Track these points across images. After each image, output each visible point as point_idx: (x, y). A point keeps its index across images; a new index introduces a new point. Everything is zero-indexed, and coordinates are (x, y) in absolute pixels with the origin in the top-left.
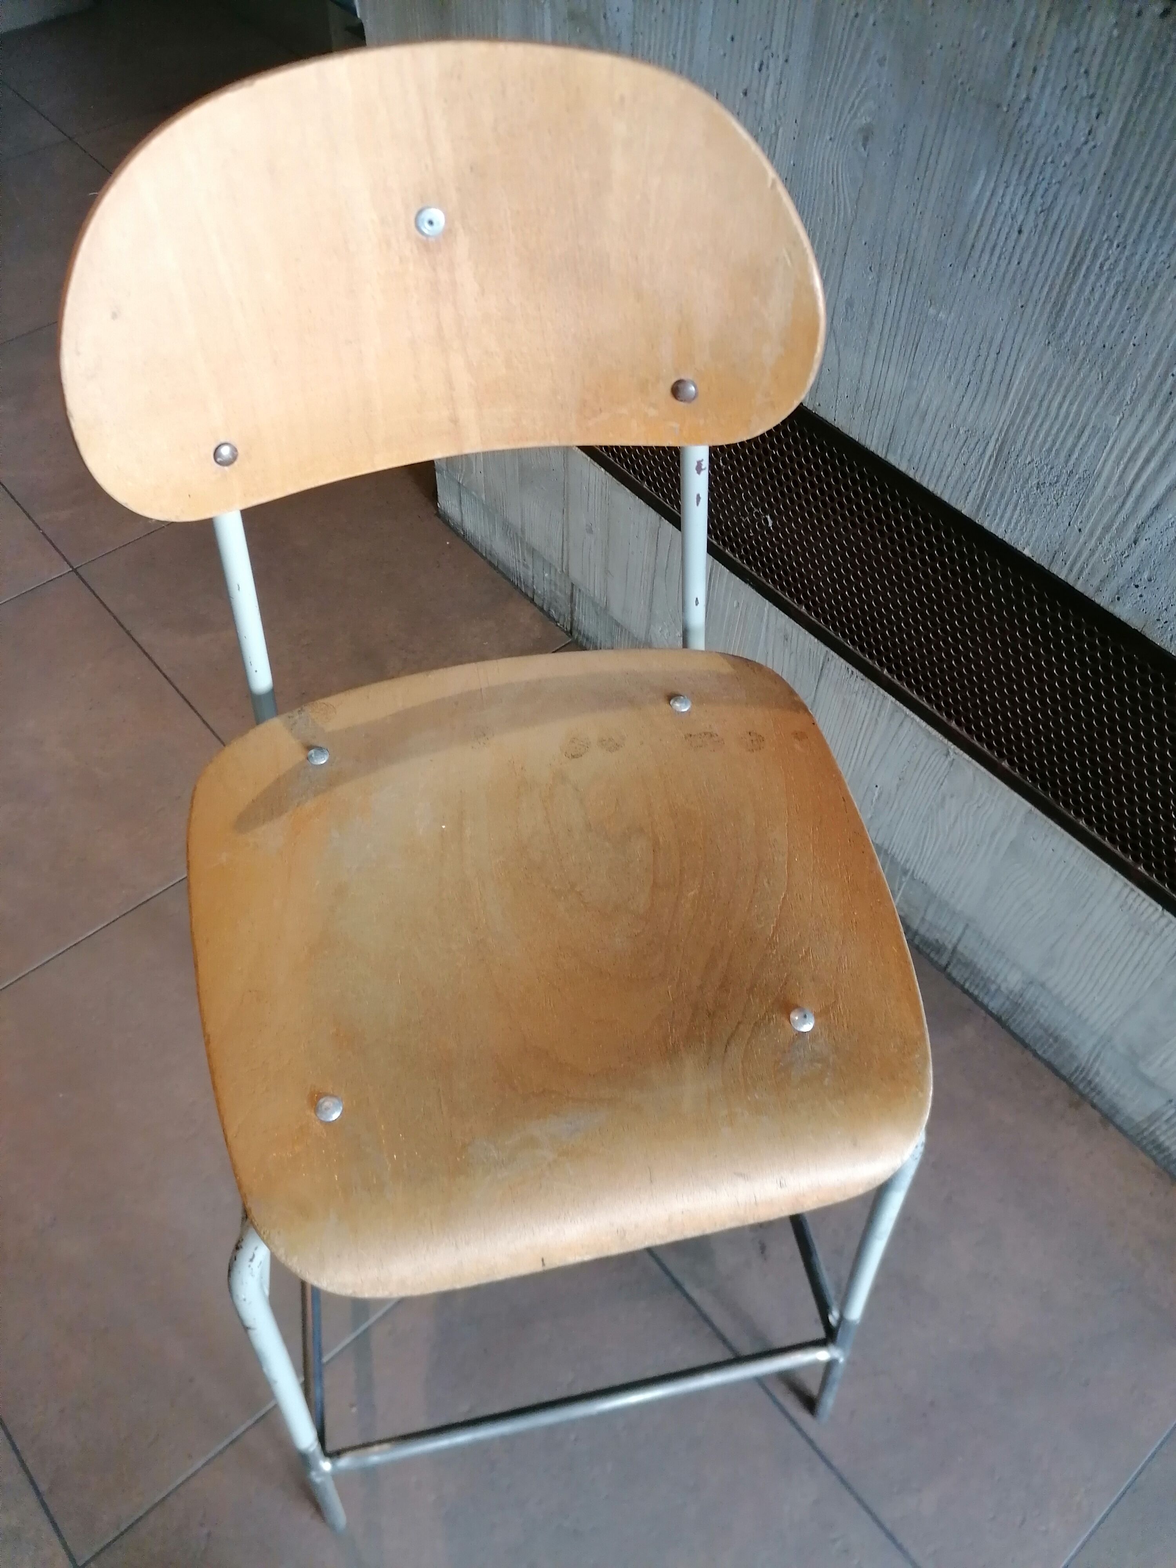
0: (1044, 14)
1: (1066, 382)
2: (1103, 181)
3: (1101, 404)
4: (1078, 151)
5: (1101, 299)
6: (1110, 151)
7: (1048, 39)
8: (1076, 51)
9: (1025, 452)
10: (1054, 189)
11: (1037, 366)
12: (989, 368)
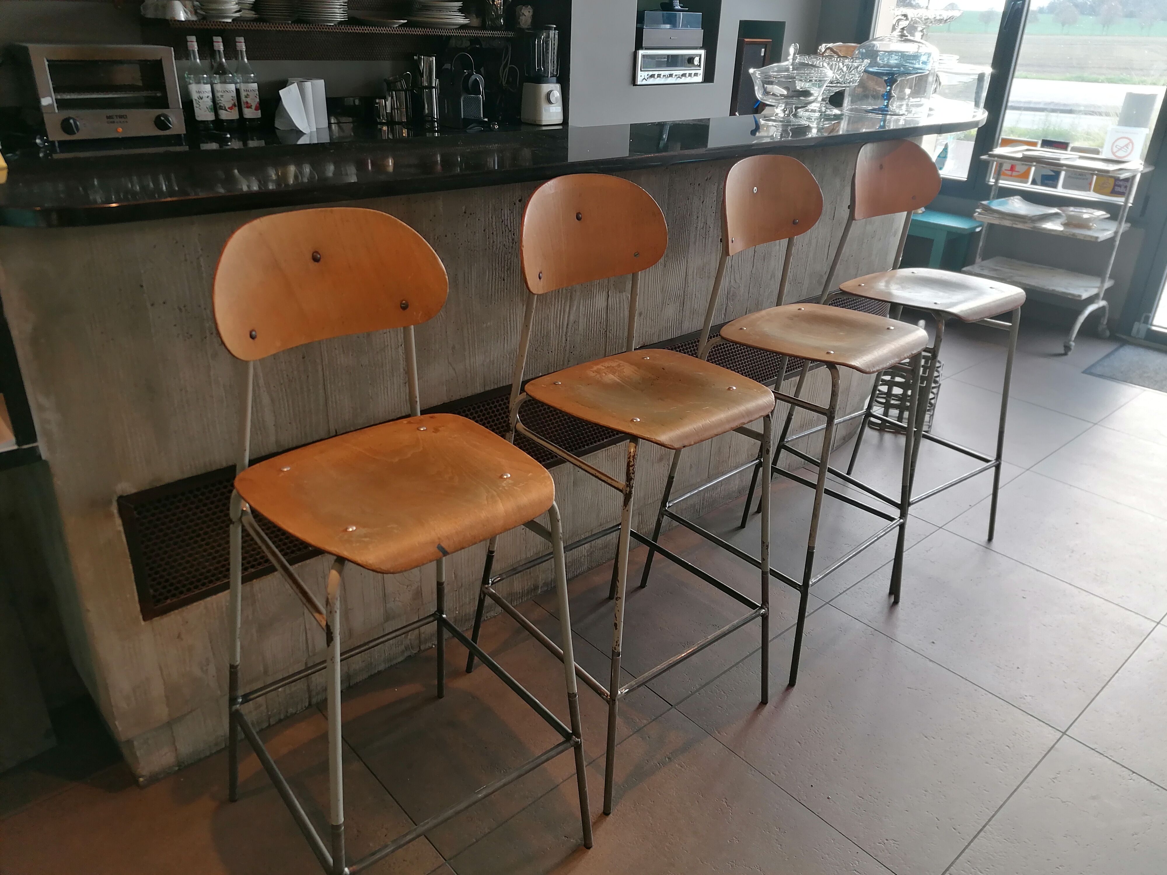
4: (512, 247)
7: (494, 223)
10: (509, 261)
11: (522, 315)
12: (509, 328)
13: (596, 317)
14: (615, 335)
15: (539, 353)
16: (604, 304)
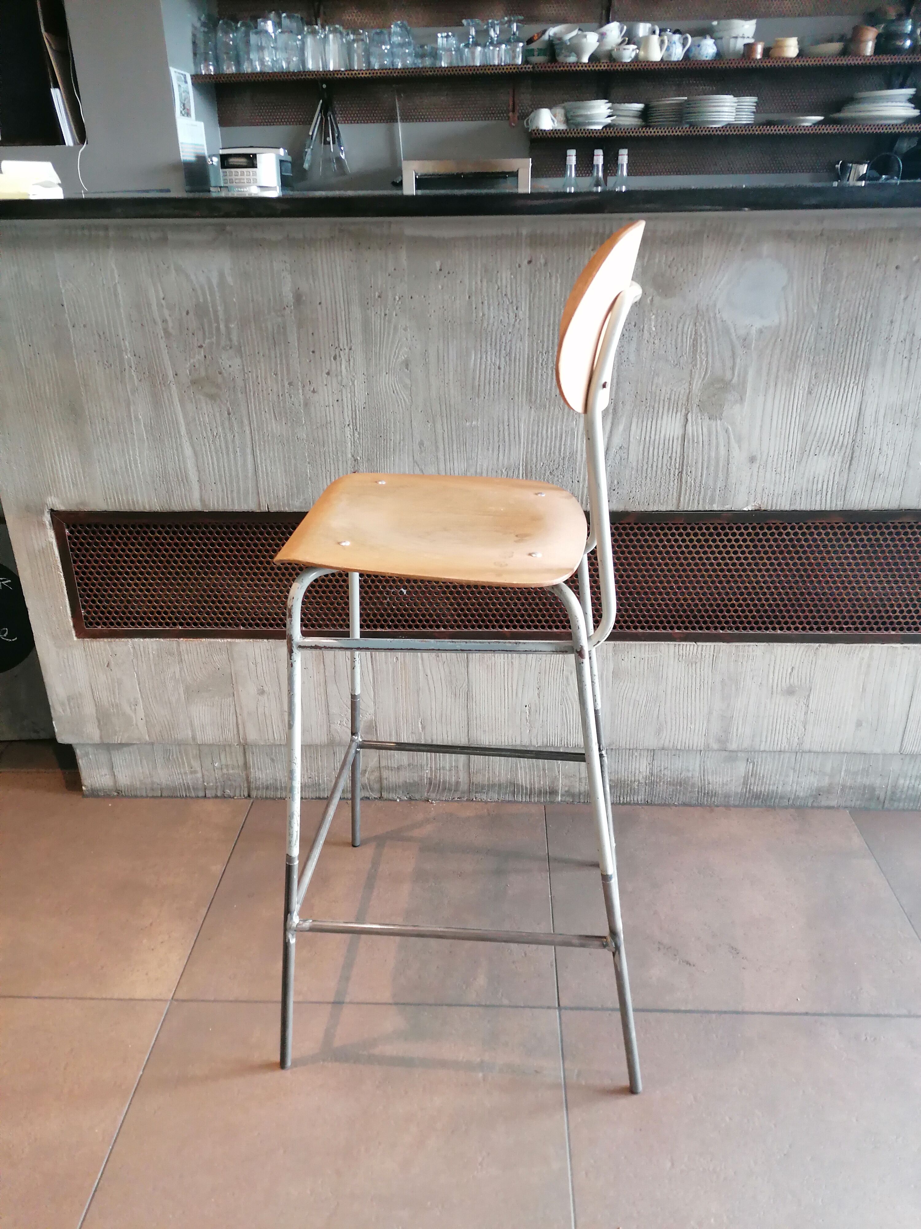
0: (479, 282)
1: (545, 421)
2: (529, 332)
3: (565, 420)
4: (514, 325)
5: (547, 378)
6: (527, 319)
7: (485, 290)
8: (498, 289)
9: (539, 462)
10: (509, 344)
11: (529, 421)
12: (506, 434)
13: (661, 447)
14: (698, 481)
15: (556, 479)
16: (679, 432)
